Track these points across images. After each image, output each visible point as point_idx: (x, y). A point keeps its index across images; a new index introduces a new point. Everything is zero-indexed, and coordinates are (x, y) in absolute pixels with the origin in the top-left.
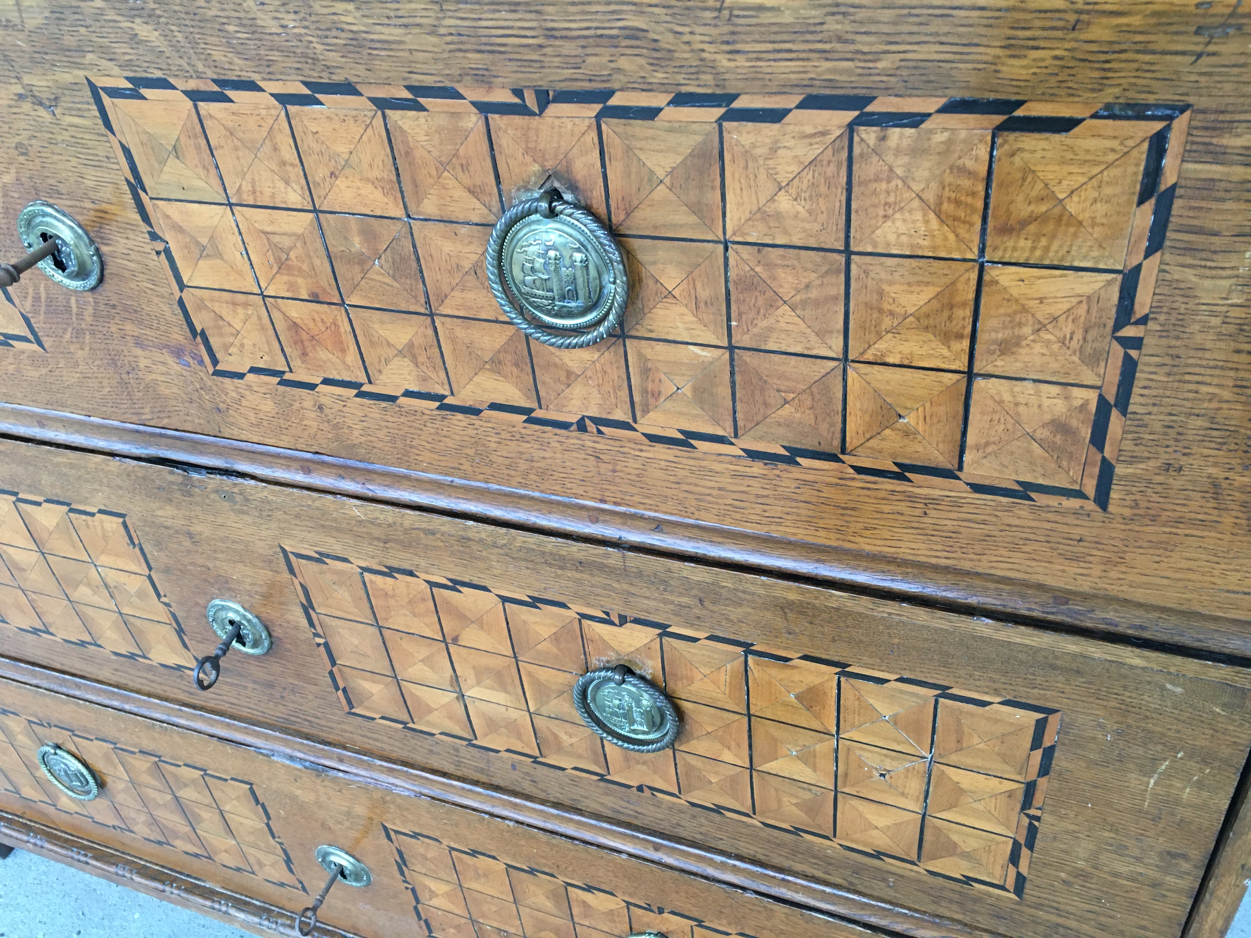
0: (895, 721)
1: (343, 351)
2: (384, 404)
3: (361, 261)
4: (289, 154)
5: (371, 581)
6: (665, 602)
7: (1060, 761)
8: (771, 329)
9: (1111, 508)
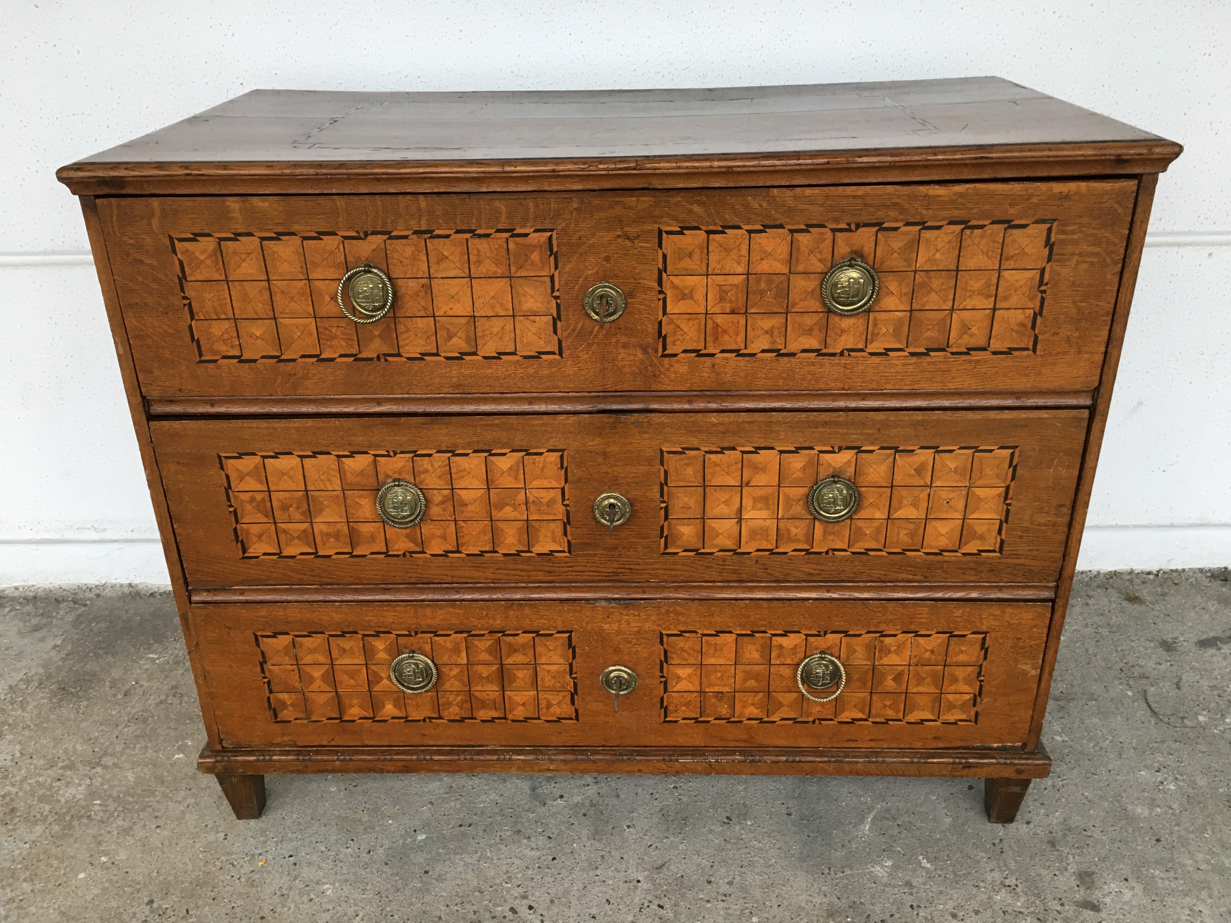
0: (956, 471)
1: (737, 335)
2: (748, 358)
3: (762, 293)
4: (744, 252)
5: (709, 459)
6: (862, 434)
7: (1019, 472)
8: (927, 301)
9: (1037, 353)
